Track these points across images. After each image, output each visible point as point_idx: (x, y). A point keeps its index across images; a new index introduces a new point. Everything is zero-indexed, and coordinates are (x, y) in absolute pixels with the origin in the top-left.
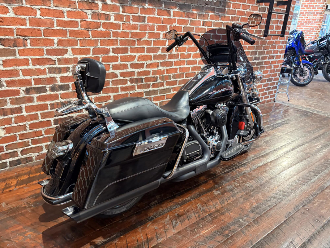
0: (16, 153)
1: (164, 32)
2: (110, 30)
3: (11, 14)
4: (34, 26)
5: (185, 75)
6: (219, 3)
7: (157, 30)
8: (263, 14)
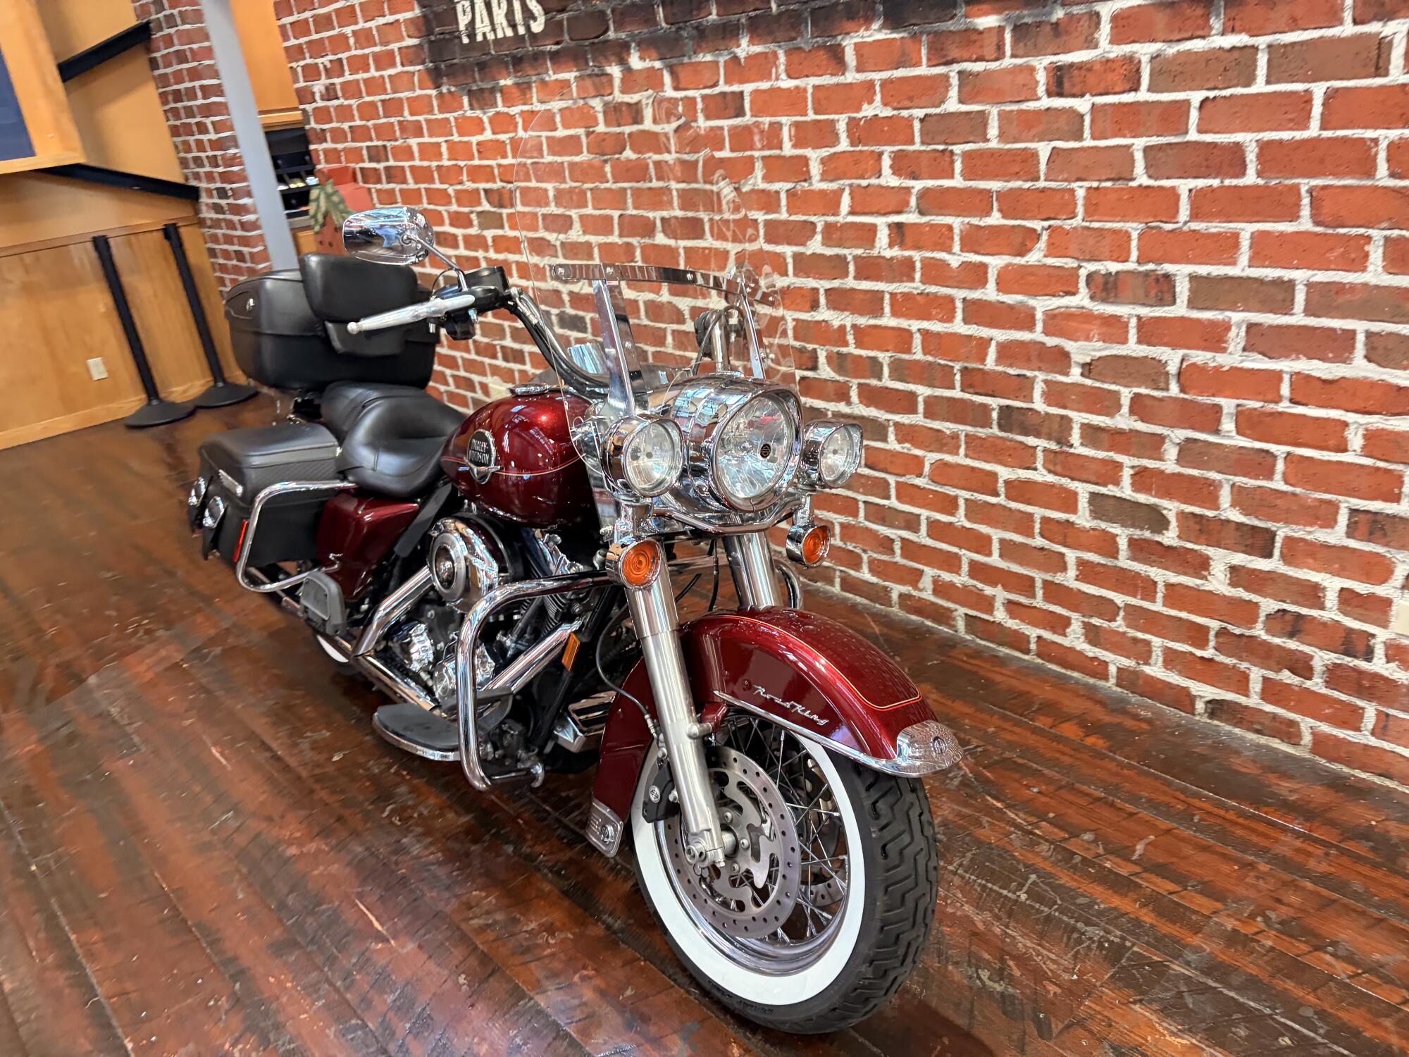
1: (825, 152)
2: (647, 156)
7: (795, 146)
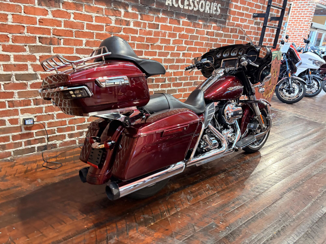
0: (44, 139)
1: (174, 39)
2: (129, 34)
3: (50, 16)
4: (68, 28)
5: (189, 78)
6: (221, 15)
7: (168, 37)
8: (258, 27)
